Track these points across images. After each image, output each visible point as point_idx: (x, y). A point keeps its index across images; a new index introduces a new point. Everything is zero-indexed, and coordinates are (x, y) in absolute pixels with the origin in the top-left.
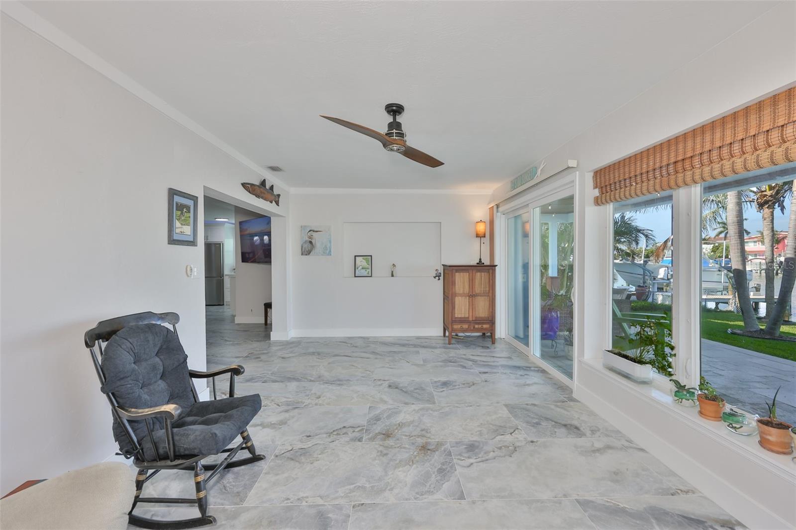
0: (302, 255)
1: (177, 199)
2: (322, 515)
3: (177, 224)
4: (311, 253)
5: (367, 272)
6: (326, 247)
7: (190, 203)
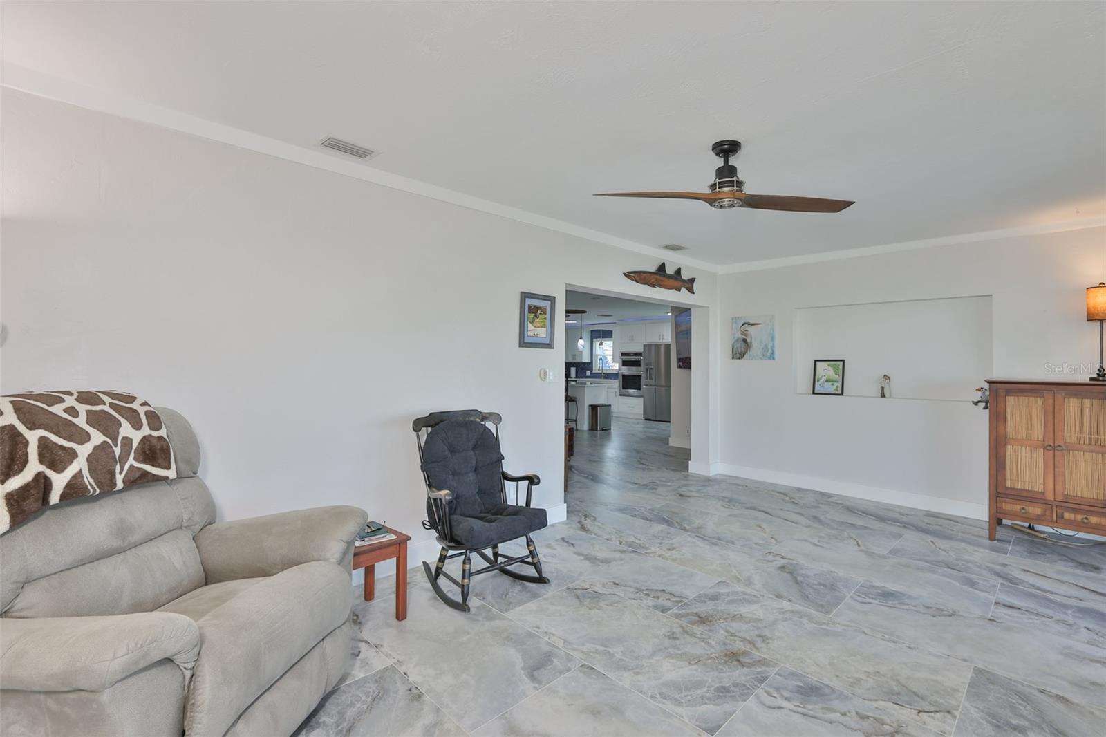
0: (733, 358)
1: (529, 302)
2: (550, 656)
3: (530, 327)
4: (745, 357)
5: (835, 387)
6: (766, 346)
7: (547, 304)
